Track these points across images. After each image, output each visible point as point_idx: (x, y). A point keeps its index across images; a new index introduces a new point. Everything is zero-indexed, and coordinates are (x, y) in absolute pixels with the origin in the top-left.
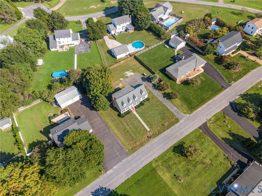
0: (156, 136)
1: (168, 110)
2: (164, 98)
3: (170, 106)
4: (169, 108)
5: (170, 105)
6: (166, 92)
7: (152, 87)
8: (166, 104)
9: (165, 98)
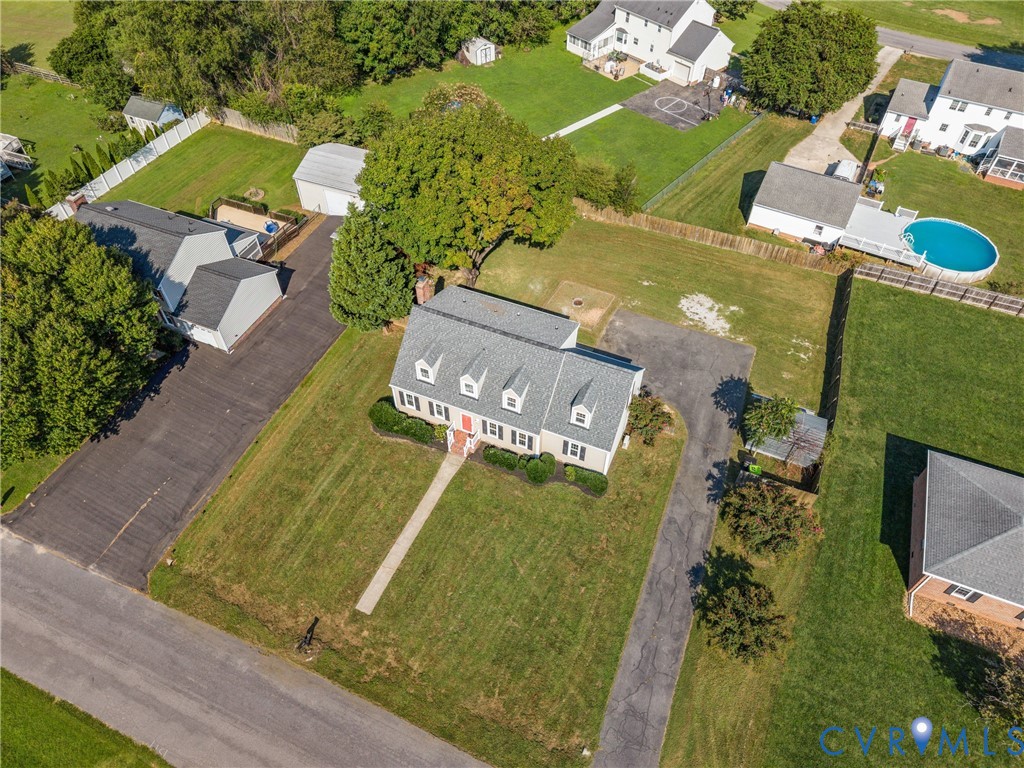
0: (334, 675)
1: (607, 656)
2: (687, 580)
3: (651, 653)
4: (632, 651)
5: (665, 649)
6: (748, 567)
7: (716, 465)
8: (651, 615)
9: (694, 584)
